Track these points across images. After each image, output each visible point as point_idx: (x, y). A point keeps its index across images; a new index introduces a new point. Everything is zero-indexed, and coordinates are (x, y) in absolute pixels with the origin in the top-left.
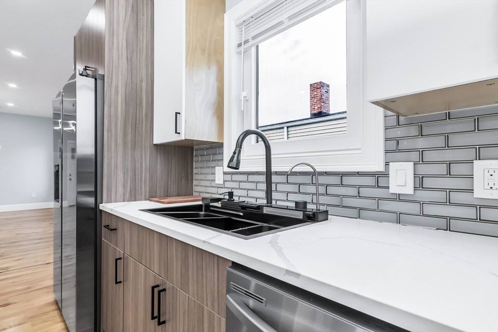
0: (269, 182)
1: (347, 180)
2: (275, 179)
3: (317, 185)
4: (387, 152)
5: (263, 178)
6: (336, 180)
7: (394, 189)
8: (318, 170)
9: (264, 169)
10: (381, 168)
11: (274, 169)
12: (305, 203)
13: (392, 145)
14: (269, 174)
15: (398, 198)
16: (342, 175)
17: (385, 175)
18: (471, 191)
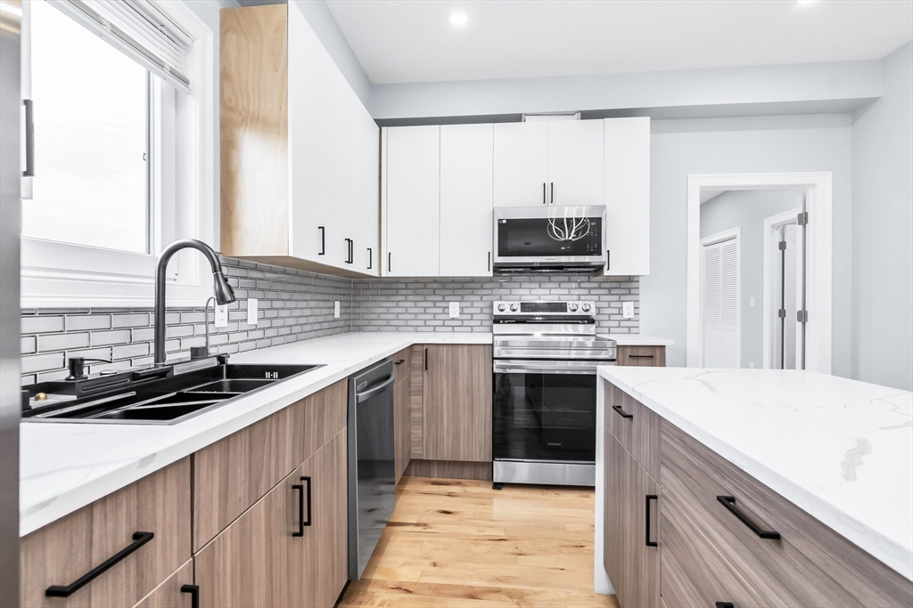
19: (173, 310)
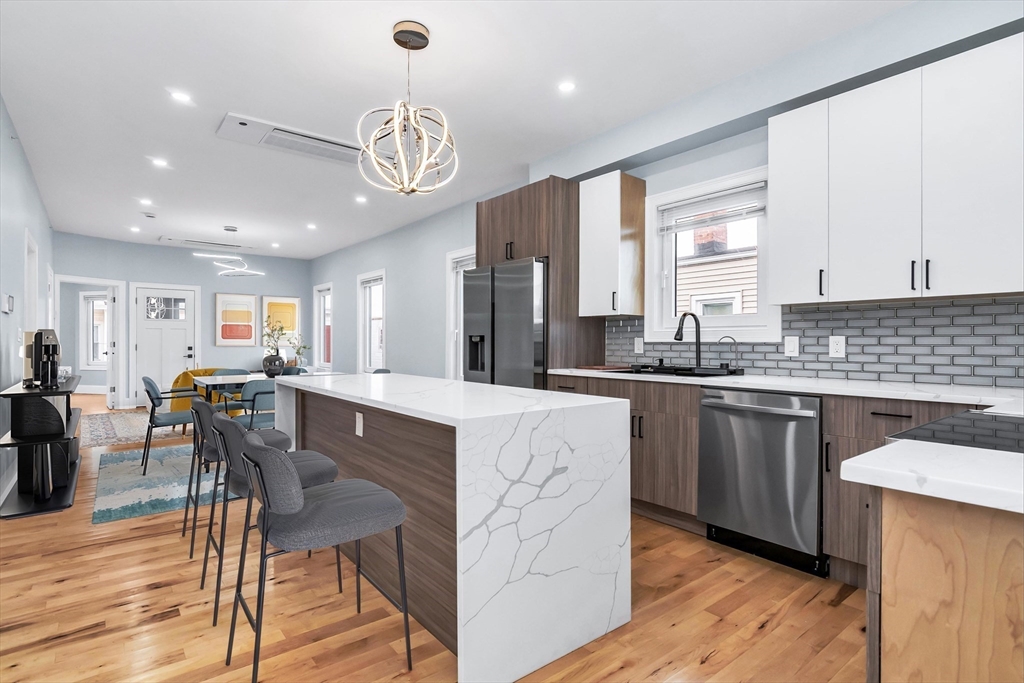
0: (698, 352)
1: (757, 349)
2: (702, 348)
3: (736, 352)
4: (783, 329)
5: (694, 348)
6: (749, 349)
7: (788, 354)
8: (737, 341)
9: (694, 340)
10: (780, 340)
11: (702, 341)
12: (727, 365)
13: (787, 325)
14: (698, 343)
15: (790, 359)
16: (754, 345)
17: (783, 344)
18: (828, 353)
19: (706, 344)
